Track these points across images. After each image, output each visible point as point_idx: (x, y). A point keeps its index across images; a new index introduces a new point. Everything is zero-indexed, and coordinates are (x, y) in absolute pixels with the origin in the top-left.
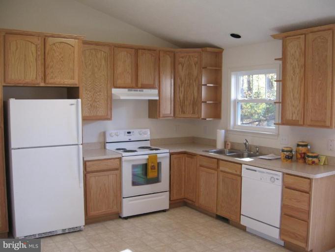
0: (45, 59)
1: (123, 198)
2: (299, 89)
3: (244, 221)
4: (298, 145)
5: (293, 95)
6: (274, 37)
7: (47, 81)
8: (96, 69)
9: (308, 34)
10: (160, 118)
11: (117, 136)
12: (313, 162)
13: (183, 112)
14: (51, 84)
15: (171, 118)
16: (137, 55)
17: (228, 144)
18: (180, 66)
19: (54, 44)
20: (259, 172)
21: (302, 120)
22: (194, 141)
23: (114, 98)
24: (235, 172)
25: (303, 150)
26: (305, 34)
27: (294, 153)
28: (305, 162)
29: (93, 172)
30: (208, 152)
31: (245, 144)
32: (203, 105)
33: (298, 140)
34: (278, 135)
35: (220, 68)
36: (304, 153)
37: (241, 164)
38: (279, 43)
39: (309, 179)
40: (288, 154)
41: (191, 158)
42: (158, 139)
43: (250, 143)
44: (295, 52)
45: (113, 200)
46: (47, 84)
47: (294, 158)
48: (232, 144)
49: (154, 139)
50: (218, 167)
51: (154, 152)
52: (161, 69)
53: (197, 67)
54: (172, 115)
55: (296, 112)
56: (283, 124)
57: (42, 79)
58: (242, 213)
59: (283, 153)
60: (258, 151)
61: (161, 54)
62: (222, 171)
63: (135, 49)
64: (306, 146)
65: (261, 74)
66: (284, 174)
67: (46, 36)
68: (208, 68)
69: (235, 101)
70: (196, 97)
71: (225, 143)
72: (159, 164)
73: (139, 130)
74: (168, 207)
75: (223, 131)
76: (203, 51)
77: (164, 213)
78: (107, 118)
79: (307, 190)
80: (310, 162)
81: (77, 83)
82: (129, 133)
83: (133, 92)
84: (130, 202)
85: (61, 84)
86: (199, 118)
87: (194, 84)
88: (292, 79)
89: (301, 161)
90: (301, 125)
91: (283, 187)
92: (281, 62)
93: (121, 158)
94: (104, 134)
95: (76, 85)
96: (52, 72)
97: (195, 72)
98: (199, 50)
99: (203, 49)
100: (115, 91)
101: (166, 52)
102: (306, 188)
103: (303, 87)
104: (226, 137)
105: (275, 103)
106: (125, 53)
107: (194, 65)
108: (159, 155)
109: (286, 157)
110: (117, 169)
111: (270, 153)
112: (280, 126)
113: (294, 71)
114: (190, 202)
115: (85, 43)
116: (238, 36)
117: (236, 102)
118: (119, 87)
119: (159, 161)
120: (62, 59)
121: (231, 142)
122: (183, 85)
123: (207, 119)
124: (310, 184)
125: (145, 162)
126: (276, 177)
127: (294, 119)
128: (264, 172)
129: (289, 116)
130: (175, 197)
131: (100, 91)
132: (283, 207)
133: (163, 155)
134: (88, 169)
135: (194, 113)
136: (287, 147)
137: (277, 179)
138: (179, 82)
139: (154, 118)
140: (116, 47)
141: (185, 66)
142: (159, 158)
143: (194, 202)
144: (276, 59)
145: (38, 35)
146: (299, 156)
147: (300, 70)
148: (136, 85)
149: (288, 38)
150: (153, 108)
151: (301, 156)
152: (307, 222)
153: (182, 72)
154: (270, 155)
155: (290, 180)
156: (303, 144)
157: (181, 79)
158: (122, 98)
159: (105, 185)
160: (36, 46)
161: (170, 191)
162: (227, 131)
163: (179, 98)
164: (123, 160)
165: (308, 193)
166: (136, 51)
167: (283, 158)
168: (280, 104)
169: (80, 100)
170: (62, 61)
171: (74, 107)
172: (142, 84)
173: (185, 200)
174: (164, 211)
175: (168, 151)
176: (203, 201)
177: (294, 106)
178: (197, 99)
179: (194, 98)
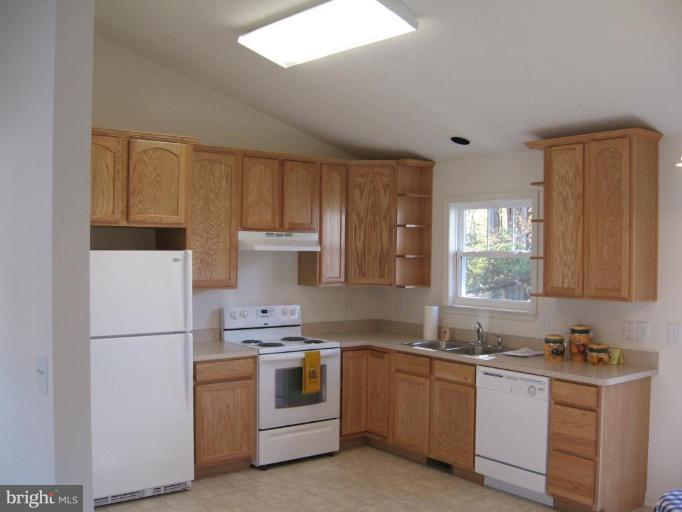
0: (128, 178)
1: (260, 430)
2: (574, 235)
3: (481, 467)
4: (573, 331)
5: (564, 245)
6: (530, 145)
7: (131, 218)
8: (212, 196)
9: (588, 143)
10: (322, 286)
11: (244, 317)
12: (600, 360)
13: (363, 274)
14: (138, 222)
15: (341, 285)
16: (283, 170)
17: (445, 332)
18: (357, 191)
19: (145, 151)
20: (509, 377)
21: (580, 288)
22: (378, 327)
23: (241, 248)
24: (463, 381)
25: (581, 338)
26: (584, 144)
27: (566, 345)
28: (586, 360)
29: (208, 382)
30: (410, 345)
31: (478, 330)
32: (398, 262)
33: (572, 323)
34: (536, 314)
35: (427, 196)
36: (584, 345)
37: (474, 366)
38: (539, 155)
39: (596, 386)
40: (556, 346)
41: (380, 357)
42: (314, 324)
43: (485, 329)
44: (567, 172)
45: (242, 434)
46: (133, 222)
47: (567, 353)
48: (453, 331)
49: (309, 324)
50: (431, 371)
51: (313, 346)
52: (324, 196)
53: (388, 192)
54: (343, 279)
55: (570, 275)
56: (546, 294)
57: (123, 213)
58: (477, 453)
59: (546, 345)
60: (499, 344)
61: (325, 169)
62: (439, 379)
63: (280, 161)
64: (586, 332)
66: (552, 380)
67: (132, 137)
68: (409, 195)
69: (456, 254)
70: (386, 247)
71: (440, 330)
72: (323, 368)
73: (283, 307)
74: (336, 448)
75: (435, 309)
76: (398, 164)
77: (331, 459)
78: (230, 284)
79: (593, 406)
80: (595, 360)
81: (183, 221)
82: (264, 312)
83: (274, 238)
84: (273, 438)
85: (155, 223)
86: (390, 285)
87: (383, 223)
88: (562, 219)
89: (579, 358)
90: (580, 297)
91: (550, 403)
92: (541, 189)
93: (255, 357)
94: (220, 314)
95: (181, 224)
96: (140, 202)
97: (385, 203)
98: (393, 162)
99: (400, 161)
100: (243, 236)
101: (331, 165)
102: (590, 402)
103: (580, 231)
104: (440, 319)
105: (532, 258)
106: (263, 167)
107: (382, 191)
108: (323, 352)
109: (553, 352)
110: (249, 378)
111: (523, 347)
112: (540, 299)
113: (565, 205)
114: (378, 438)
115: (198, 149)
116: (464, 142)
117: (458, 256)
118: (251, 229)
119: (322, 362)
120: (158, 179)
121: (450, 329)
122: (363, 225)
123: (407, 287)
124: (598, 395)
125: (297, 365)
126: (537, 386)
127: (566, 285)
128: (516, 379)
129: (557, 281)
130: (350, 429)
131: (218, 236)
132: (553, 437)
133: (330, 351)
134: (200, 378)
135: (382, 275)
136: (554, 335)
137: (541, 389)
138: (354, 219)
139: (310, 285)
140: (246, 156)
141: (365, 191)
142: (324, 357)
143: (386, 438)
144: (533, 184)
145: (117, 135)
146: (575, 350)
147: (576, 204)
148: (281, 224)
149: (553, 148)
150: (308, 266)
151: (579, 350)
152: (593, 460)
153: (361, 203)
154: (523, 350)
155: (564, 391)
156: (581, 328)
157: (358, 213)
158: (258, 248)
159: (228, 406)
160: (115, 154)
161: (341, 418)
162: (442, 309)
163: (356, 248)
164: (260, 361)
165: (594, 411)
166: (282, 164)
167: (547, 353)
168: (541, 261)
169: (190, 252)
170: (158, 182)
171: (179, 264)
172: (290, 224)
173: (368, 435)
174: (330, 455)
175: (337, 344)
176: (402, 434)
177: (565, 264)
178: (388, 251)
179: (382, 249)
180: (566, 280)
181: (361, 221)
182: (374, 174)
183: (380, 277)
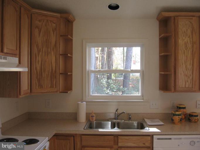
2: (192, 61)
5: (186, 66)
13: (41, 86)
16: (3, 3)
17: (92, 116)
18: (37, 31)
32: (61, 77)
54: (29, 90)
55: (189, 81)
62: (122, 147)
65: (118, 47)
69: (88, 72)
70: (54, 68)
75: (85, 103)
88: (184, 53)
97: (53, 40)
98: (59, 15)
101: (25, 9)
107: (52, 32)
113: (186, 46)
122: (41, 53)
126: (196, 140)
127: (187, 86)
129: (182, 84)
137: (198, 142)
138: (35, 50)
141: (42, 32)
148: (2, 49)
149: (179, 17)
153: (39, 38)
157: (37, 46)
172: (7, 49)
175: (47, 139)
177: (186, 76)
178: (55, 71)
179: (52, 69)
180: (187, 83)
181: (39, 52)
182: (47, 20)
183: (51, 87)
